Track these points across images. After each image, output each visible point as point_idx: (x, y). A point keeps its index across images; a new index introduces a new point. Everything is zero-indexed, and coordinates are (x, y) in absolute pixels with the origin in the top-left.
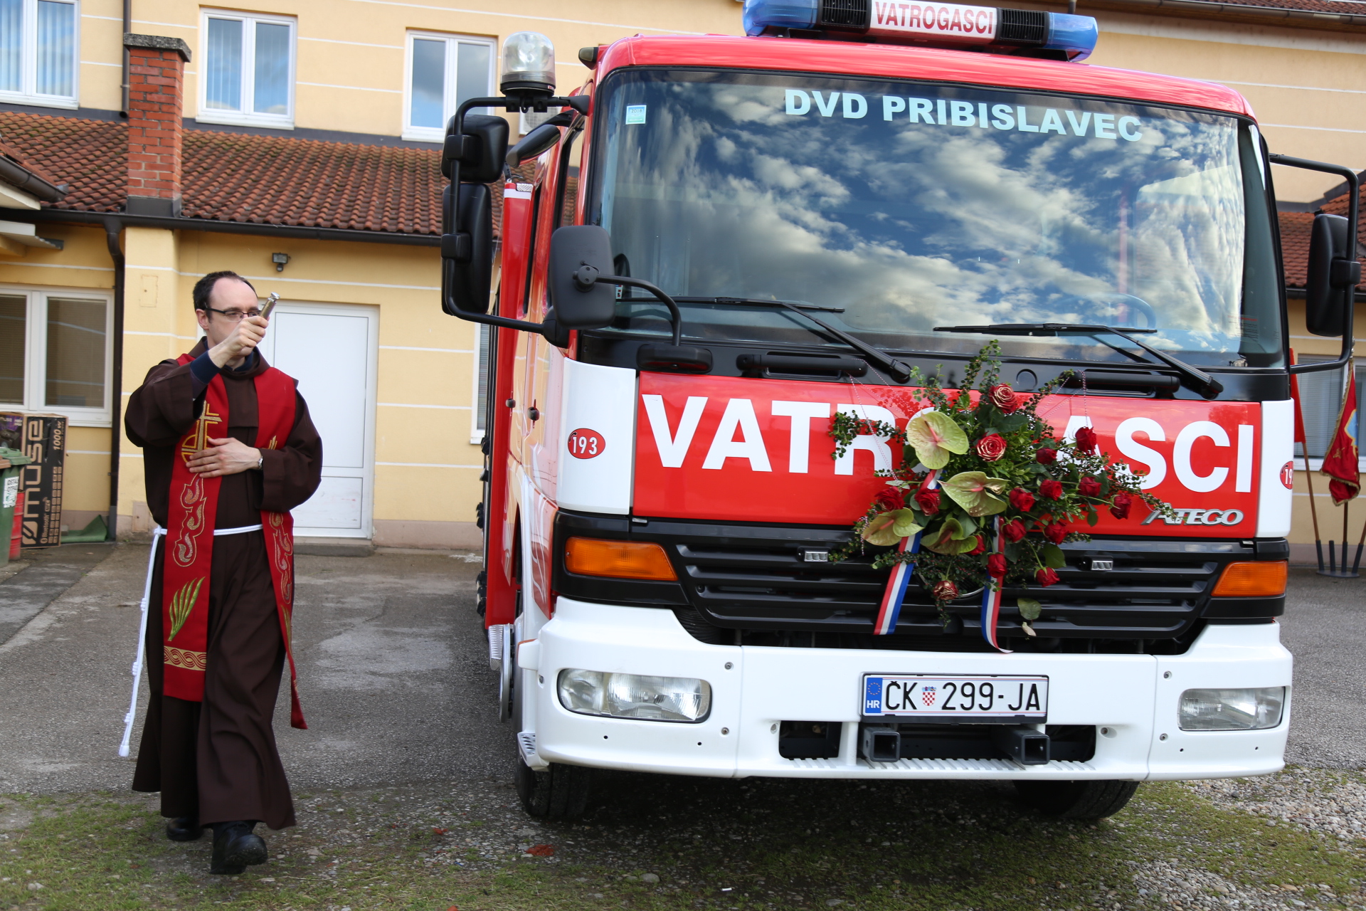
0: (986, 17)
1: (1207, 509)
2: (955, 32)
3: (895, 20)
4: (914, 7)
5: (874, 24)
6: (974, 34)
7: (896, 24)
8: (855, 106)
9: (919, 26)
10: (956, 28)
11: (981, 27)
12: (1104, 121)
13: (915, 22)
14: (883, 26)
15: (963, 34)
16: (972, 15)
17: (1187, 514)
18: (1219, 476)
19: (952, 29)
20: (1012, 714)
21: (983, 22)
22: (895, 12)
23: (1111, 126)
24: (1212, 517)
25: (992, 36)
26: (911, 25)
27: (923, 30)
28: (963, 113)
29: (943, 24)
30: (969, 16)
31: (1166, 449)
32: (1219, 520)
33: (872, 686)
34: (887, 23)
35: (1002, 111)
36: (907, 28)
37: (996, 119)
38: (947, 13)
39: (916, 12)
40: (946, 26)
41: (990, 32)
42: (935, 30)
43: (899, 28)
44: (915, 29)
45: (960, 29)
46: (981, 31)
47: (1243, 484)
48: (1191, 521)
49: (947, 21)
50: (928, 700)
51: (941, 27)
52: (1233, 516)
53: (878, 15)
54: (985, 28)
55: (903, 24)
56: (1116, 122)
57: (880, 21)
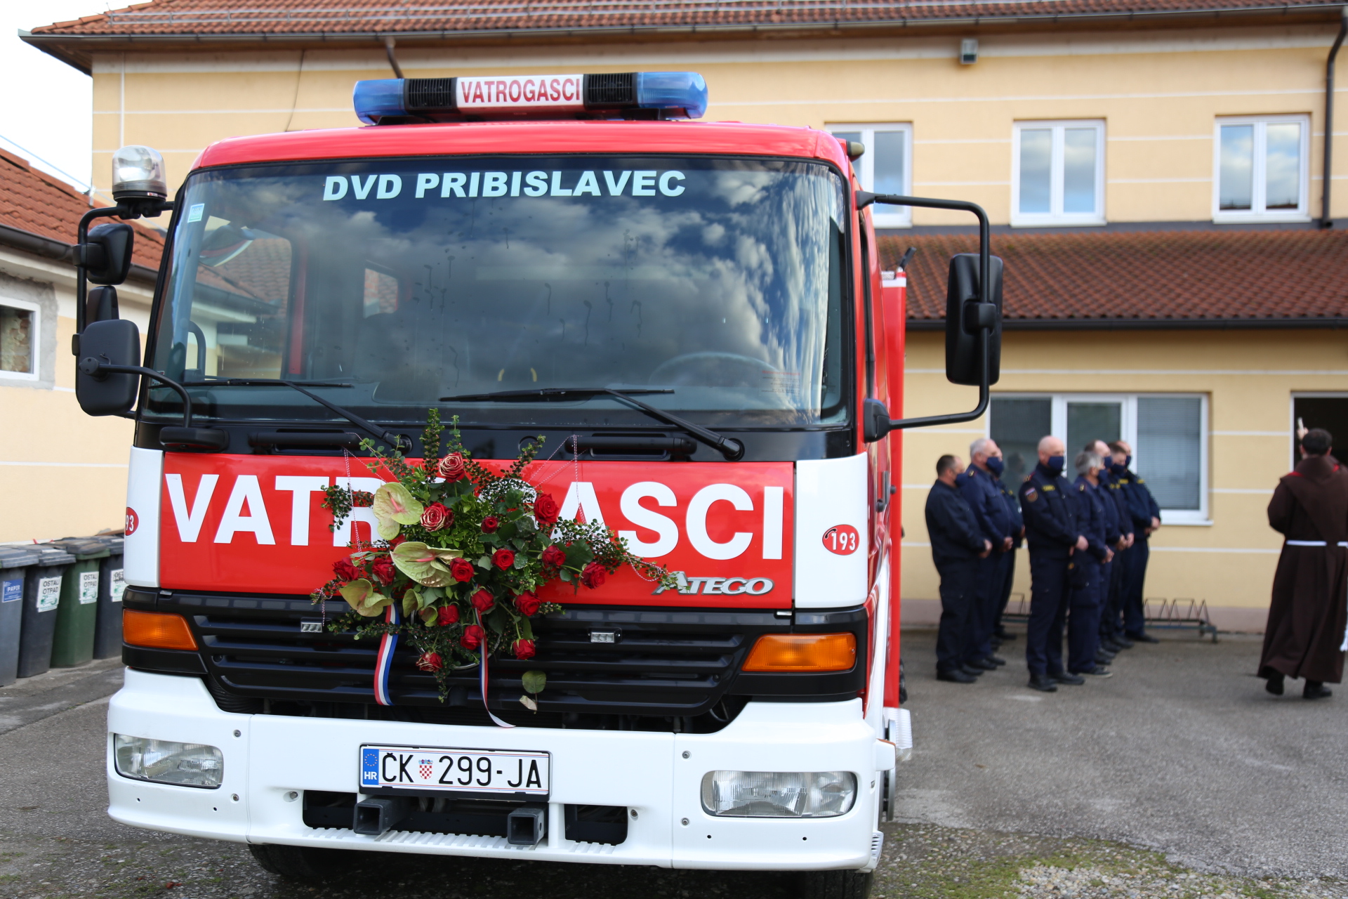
0: (572, 84)
1: (728, 577)
2: (543, 102)
3: (481, 97)
4: (499, 83)
5: (461, 103)
6: (562, 102)
7: (483, 101)
8: (390, 186)
9: (505, 100)
10: (543, 99)
11: (568, 95)
12: (644, 178)
13: (501, 96)
14: (470, 104)
15: (551, 103)
16: (559, 84)
17: (703, 584)
18: (740, 542)
19: (538, 99)
20: (512, 791)
21: (570, 90)
22: (480, 89)
23: (652, 183)
24: (734, 586)
25: (580, 102)
26: (498, 100)
27: (510, 103)
28: (495, 184)
29: (529, 95)
30: (555, 85)
31: (678, 515)
32: (742, 590)
33: (369, 757)
34: (474, 101)
35: (537, 178)
36: (494, 104)
37: (528, 186)
38: (533, 85)
39: (501, 87)
40: (533, 97)
41: (578, 98)
42: (522, 103)
43: (486, 104)
44: (502, 104)
45: (547, 99)
46: (568, 99)
47: (772, 550)
48: (708, 590)
49: (532, 92)
50: (426, 773)
51: (528, 99)
52: (759, 586)
53: (464, 94)
54: (572, 95)
55: (489, 100)
56: (657, 179)
57: (466, 99)
